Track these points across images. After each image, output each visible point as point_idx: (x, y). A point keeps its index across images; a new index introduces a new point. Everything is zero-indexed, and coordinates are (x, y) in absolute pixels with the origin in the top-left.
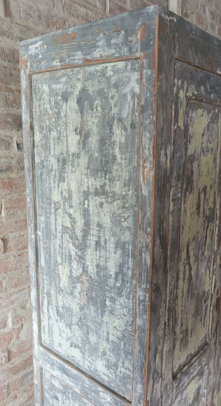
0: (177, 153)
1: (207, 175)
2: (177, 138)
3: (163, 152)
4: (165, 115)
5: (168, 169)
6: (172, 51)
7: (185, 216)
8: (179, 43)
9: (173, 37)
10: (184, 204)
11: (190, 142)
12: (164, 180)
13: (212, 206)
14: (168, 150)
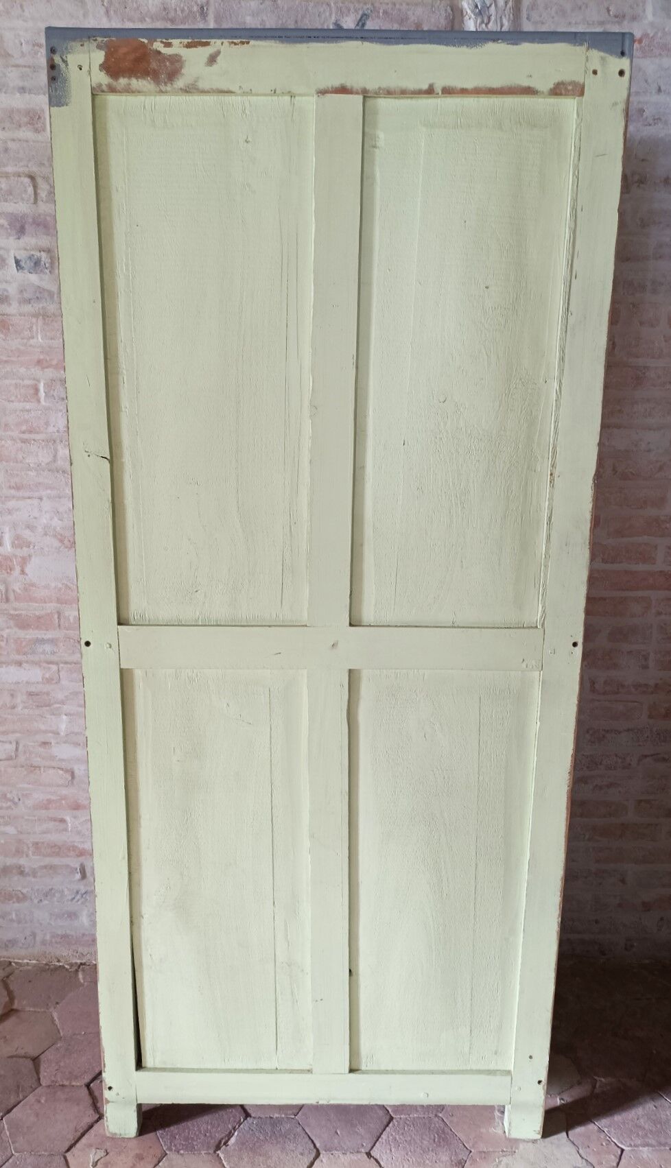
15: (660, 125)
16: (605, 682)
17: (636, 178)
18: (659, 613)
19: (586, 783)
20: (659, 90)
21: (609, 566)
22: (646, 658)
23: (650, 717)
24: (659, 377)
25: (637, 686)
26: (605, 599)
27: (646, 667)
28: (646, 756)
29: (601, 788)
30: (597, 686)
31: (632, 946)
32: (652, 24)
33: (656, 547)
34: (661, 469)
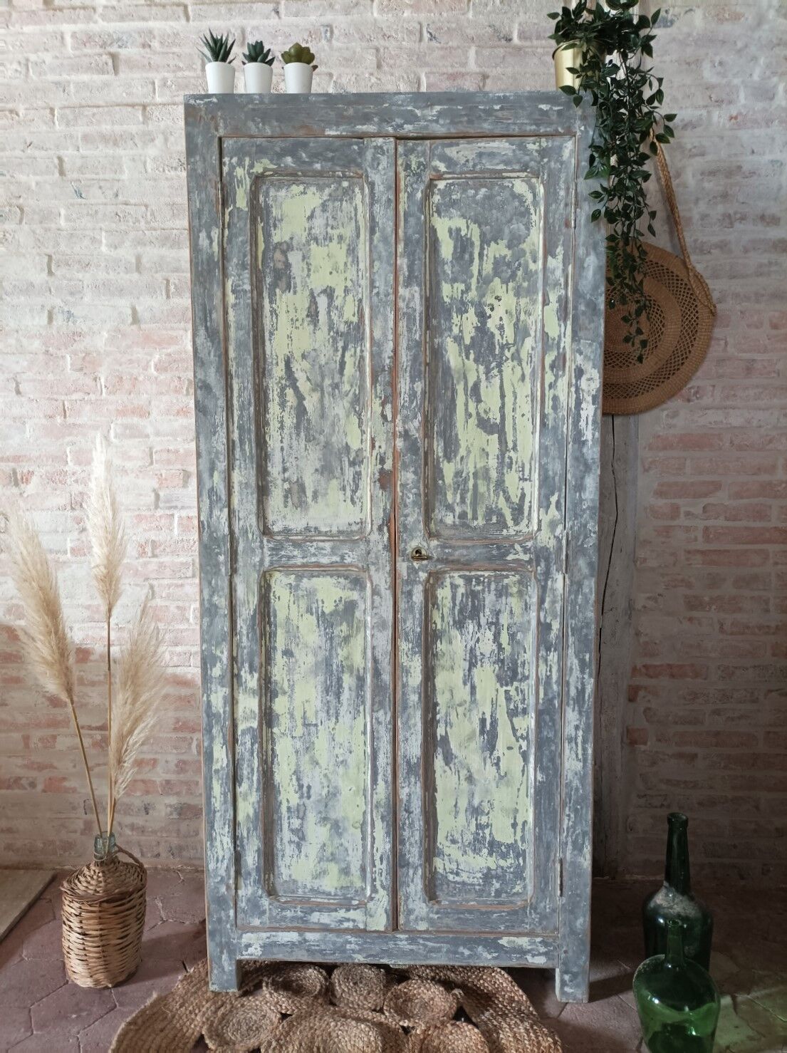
0: (236, 237)
1: (331, 273)
2: (236, 220)
3: (203, 235)
4: (203, 195)
5: (216, 254)
6: (213, 131)
7: (275, 320)
8: (225, 120)
9: (213, 118)
10: (271, 302)
11: (275, 226)
12: (208, 265)
13: (355, 319)
14: (212, 234)
15: (755, 177)
16: (732, 624)
17: (738, 216)
18: (776, 564)
19: (719, 715)
20: (753, 152)
21: (730, 524)
22: (767, 602)
23: (774, 655)
24: (765, 368)
25: (760, 627)
26: (728, 551)
27: (767, 611)
28: (771, 691)
29: (733, 719)
30: (725, 627)
31: (769, 871)
32: (744, 106)
33: (770, 507)
34: (770, 441)
